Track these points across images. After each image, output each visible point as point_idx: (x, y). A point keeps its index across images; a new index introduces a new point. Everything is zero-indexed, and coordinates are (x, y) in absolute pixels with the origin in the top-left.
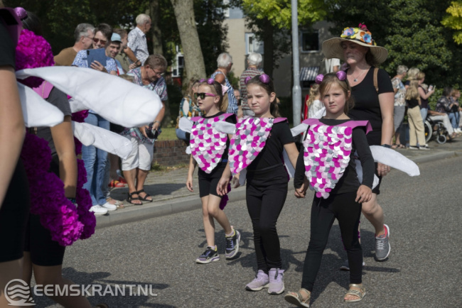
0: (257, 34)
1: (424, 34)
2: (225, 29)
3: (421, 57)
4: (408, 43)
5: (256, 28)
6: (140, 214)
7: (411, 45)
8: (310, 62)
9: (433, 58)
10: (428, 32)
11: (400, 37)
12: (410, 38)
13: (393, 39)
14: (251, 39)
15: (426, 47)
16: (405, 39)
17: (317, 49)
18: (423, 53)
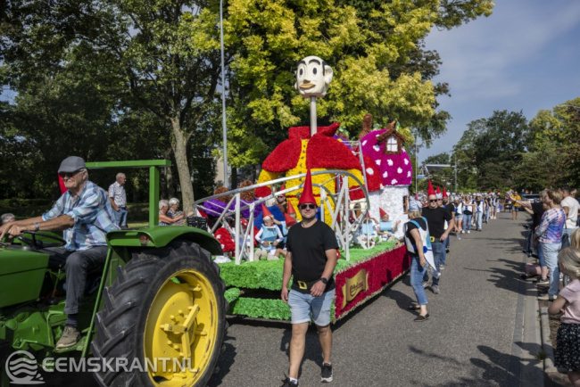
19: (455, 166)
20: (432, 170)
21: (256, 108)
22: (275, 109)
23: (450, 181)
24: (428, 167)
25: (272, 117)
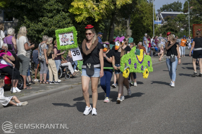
1: (59, 17)
4: (51, 22)
7: (53, 23)
10: (61, 16)
11: (46, 18)
12: (52, 19)
13: (42, 19)
15: (61, 24)
16: (49, 19)
19: (188, 13)
20: (167, 17)
23: (183, 27)
24: (163, 14)
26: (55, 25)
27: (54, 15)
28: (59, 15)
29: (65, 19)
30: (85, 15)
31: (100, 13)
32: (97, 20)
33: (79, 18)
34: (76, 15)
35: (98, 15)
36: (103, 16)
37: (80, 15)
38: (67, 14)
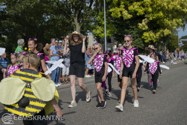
0: (96, 39)
2: (88, 38)
3: (137, 46)
5: (95, 38)
6: (67, 86)
8: (109, 46)
9: (139, 46)
14: (94, 40)
15: (138, 43)
17: (111, 43)
18: (137, 45)
20: (183, 42)
21: (113, 11)
22: (121, 12)
25: (120, 15)
26: (135, 44)
27: (135, 39)
28: (137, 39)
29: (140, 41)
30: (149, 39)
31: (156, 38)
32: (154, 42)
33: (146, 40)
34: (145, 40)
35: (155, 39)
36: (157, 40)
37: (147, 39)
38: (141, 39)
